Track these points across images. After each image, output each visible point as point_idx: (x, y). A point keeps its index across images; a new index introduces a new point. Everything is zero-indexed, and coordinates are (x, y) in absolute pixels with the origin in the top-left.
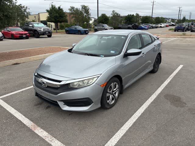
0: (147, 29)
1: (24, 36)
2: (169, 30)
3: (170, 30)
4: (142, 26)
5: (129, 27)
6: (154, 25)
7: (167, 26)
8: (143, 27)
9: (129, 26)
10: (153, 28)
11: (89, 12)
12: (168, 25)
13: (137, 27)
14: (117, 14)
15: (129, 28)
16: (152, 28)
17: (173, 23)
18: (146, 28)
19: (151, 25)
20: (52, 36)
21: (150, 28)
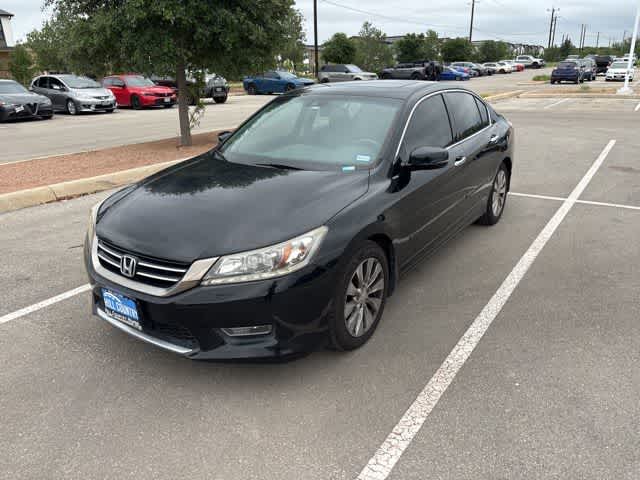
0: (467, 78)
1: (167, 100)
2: (535, 79)
3: (537, 79)
4: (453, 68)
5: (416, 72)
6: (482, 67)
7: (519, 69)
8: (454, 71)
9: (416, 69)
10: (480, 75)
11: (301, 28)
12: (522, 65)
13: (438, 72)
14: (378, 34)
15: (416, 76)
16: (477, 74)
17: (535, 60)
18: (465, 75)
19: (475, 66)
20: (228, 98)
21: (475, 75)
